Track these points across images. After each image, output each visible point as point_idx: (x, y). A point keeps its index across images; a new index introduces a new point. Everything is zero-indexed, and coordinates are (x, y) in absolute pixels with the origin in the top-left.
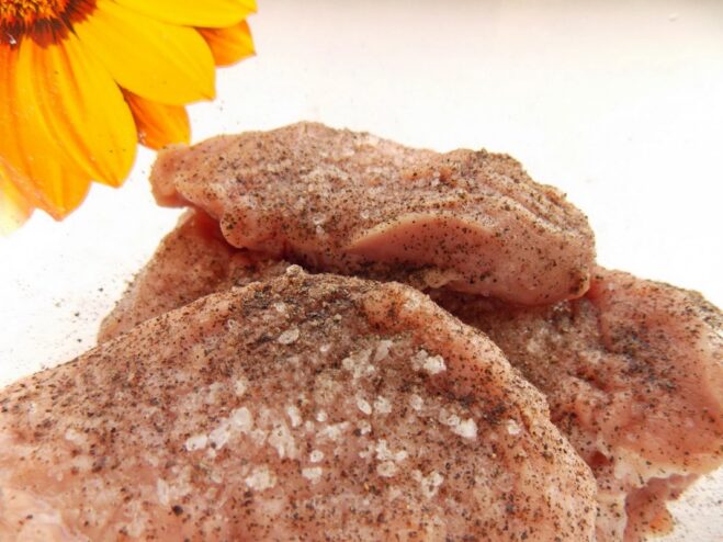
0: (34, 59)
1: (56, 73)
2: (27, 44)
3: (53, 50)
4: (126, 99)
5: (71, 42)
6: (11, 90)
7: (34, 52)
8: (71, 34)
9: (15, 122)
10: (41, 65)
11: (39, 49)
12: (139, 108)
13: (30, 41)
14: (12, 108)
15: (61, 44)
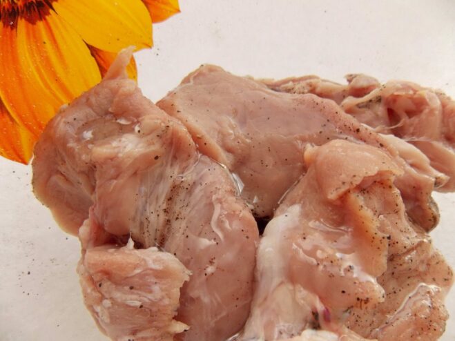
0: (28, 34)
1: (44, 43)
2: (22, 24)
3: (40, 24)
4: (92, 55)
5: (52, 18)
6: (15, 60)
7: (27, 28)
8: (51, 11)
9: (21, 82)
10: (34, 37)
11: (30, 25)
12: (102, 59)
13: (23, 20)
14: (18, 72)
15: (45, 19)
